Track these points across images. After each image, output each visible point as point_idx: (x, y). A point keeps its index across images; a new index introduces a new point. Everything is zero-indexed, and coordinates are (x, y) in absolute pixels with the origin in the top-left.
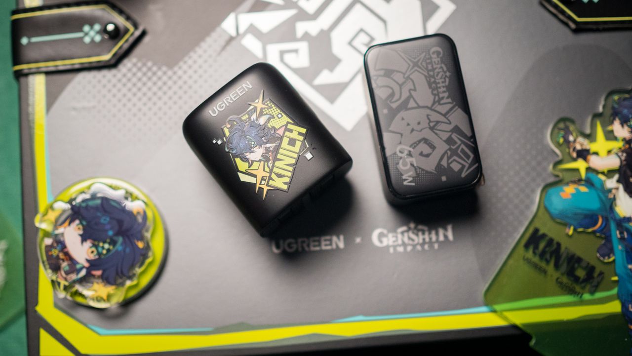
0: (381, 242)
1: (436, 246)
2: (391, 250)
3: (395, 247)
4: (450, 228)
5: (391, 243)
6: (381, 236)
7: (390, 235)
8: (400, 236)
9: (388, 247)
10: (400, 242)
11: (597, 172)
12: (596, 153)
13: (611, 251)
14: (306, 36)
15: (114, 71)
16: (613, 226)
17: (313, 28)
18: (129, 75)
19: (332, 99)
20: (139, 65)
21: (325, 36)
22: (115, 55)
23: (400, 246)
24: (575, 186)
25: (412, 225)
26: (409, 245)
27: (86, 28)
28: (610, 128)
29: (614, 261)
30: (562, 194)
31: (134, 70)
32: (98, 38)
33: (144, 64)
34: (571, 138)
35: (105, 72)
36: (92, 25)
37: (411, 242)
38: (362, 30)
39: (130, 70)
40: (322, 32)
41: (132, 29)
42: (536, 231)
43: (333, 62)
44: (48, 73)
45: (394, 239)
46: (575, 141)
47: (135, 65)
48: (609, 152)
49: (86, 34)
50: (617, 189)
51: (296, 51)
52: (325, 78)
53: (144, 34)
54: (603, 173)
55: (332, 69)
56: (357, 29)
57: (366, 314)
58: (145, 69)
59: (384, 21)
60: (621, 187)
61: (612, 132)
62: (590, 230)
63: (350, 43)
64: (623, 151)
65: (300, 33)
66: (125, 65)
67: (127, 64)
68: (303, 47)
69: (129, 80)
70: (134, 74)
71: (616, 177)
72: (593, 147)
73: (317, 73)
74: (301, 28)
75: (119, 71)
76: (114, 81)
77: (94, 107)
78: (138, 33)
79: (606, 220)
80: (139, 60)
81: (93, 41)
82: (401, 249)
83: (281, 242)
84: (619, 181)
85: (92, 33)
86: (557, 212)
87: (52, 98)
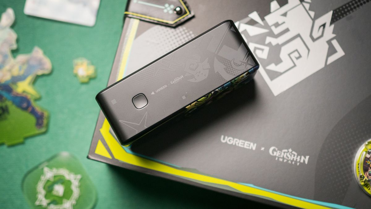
0: (273, 153)
1: (298, 164)
2: (277, 159)
3: (279, 158)
4: (307, 157)
5: (277, 155)
6: (274, 150)
7: (278, 152)
8: (283, 154)
9: (275, 157)
10: (282, 156)
14: (270, 44)
15: (173, 30)
17: (274, 41)
18: (180, 34)
19: (272, 79)
20: (186, 31)
21: (278, 48)
22: (176, 23)
23: (281, 158)
25: (290, 150)
26: (286, 159)
27: (167, 5)
31: (183, 33)
32: (171, 12)
33: (188, 32)
35: (168, 29)
36: (170, 5)
37: (287, 158)
38: (297, 50)
39: (181, 32)
40: (278, 45)
41: (188, 13)
43: (278, 61)
44: (141, 20)
45: (280, 154)
47: (184, 30)
49: (166, 8)
51: (262, 50)
52: (272, 67)
53: (193, 17)
55: (276, 64)
56: (294, 49)
57: (255, 185)
58: (188, 34)
59: (309, 50)
63: (289, 55)
65: (267, 42)
66: (179, 29)
67: (181, 29)
68: (267, 49)
69: (179, 37)
70: (182, 35)
73: (269, 64)
74: (269, 39)
75: (176, 31)
76: (172, 35)
77: (158, 44)
78: (190, 16)
80: (187, 29)
81: (168, 12)
82: (281, 160)
83: (226, 137)
85: (169, 9)
87: (139, 33)
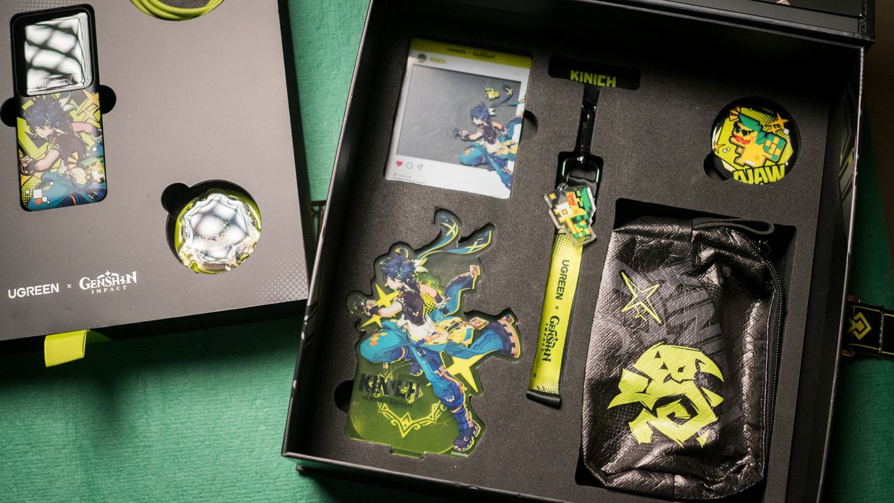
11: (389, 319)
12: (383, 306)
13: (419, 367)
16: (414, 350)
24: (378, 334)
28: (386, 285)
29: (424, 373)
30: (371, 344)
34: (362, 304)
42: (363, 375)
46: (365, 304)
48: (392, 301)
50: (407, 324)
54: (393, 318)
60: (408, 321)
61: (388, 287)
62: (399, 360)
64: (401, 298)
71: (403, 316)
72: (379, 303)
79: (407, 347)
84: (405, 319)
86: (372, 357)
